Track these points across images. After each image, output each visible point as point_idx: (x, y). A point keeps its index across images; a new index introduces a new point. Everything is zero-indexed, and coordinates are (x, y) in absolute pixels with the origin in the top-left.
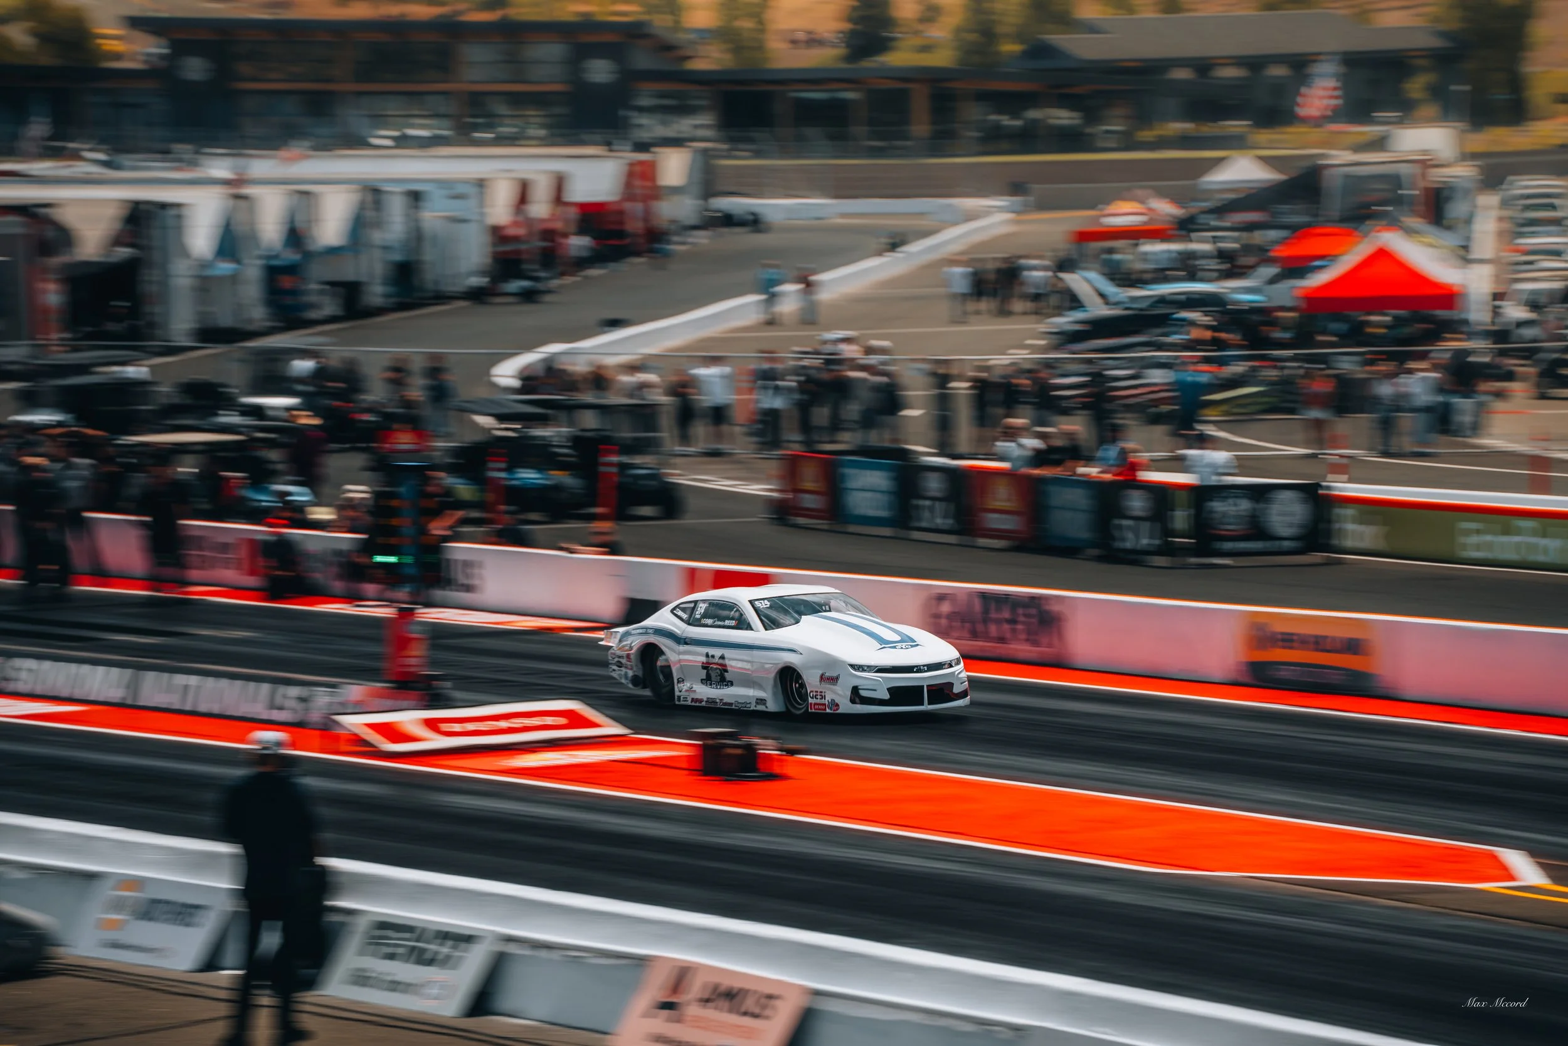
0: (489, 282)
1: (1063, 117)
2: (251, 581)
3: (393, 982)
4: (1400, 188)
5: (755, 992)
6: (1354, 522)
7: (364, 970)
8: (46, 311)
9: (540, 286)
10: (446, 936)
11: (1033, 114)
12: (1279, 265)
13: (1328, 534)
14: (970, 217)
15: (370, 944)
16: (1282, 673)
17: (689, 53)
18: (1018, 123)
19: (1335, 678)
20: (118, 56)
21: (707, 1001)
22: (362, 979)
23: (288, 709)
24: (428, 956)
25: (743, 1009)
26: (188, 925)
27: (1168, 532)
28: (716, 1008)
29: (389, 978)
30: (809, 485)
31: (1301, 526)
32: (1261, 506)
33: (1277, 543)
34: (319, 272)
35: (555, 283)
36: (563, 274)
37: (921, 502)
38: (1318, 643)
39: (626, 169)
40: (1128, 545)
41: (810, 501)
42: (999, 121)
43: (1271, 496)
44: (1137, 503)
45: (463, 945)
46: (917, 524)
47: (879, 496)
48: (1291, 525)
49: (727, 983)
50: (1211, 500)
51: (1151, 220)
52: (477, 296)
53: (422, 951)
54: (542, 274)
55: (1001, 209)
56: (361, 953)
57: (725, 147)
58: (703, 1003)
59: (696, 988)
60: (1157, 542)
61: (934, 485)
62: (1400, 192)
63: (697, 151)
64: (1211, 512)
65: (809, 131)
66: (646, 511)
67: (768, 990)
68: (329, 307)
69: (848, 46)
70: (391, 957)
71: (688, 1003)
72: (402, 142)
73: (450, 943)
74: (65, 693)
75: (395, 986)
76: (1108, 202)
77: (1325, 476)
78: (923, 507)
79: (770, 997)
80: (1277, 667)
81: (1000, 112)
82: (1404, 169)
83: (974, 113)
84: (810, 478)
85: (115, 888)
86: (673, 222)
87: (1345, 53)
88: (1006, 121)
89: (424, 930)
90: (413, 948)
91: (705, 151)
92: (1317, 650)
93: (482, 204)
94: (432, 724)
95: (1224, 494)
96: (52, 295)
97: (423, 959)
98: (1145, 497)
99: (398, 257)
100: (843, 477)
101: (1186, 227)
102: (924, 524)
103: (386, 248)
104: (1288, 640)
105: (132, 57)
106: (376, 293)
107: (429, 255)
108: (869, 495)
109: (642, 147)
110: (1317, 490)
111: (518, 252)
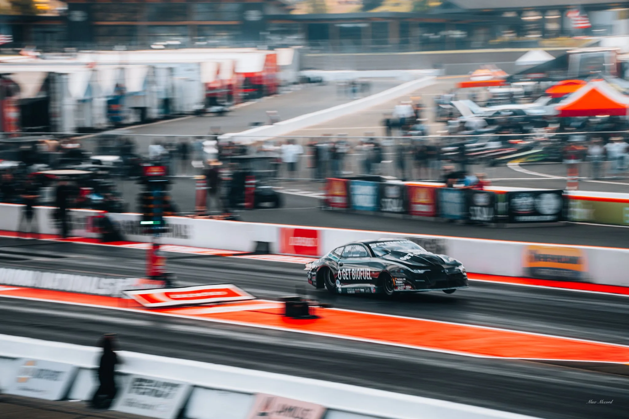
0: (204, 107)
1: (457, 34)
2: (94, 235)
3: (144, 405)
4: (604, 63)
5: (301, 408)
6: (580, 207)
7: (132, 399)
8: (10, 120)
9: (226, 109)
10: (166, 384)
11: (443, 33)
12: (551, 97)
13: (567, 213)
14: (416, 78)
15: (134, 388)
16: (542, 272)
17: (293, 8)
18: (438, 37)
19: (565, 274)
20: (45, 11)
21: (280, 412)
22: (130, 403)
23: (105, 289)
24: (158, 393)
25: (296, 415)
26: (56, 380)
27: (496, 212)
28: (284, 415)
29: (143, 403)
30: (337, 193)
31: (555, 209)
32: (537, 200)
33: (545, 217)
34: (129, 103)
35: (232, 108)
36: (237, 104)
37: (386, 200)
38: (559, 259)
39: (264, 58)
40: (478, 218)
41: (338, 200)
42: (429, 36)
43: (541, 196)
44: (481, 199)
45: (175, 389)
46: (385, 210)
47: (368, 197)
48: (550, 209)
49: (290, 404)
50: (514, 198)
51: (494, 78)
52: (199, 113)
53: (157, 391)
54: (227, 104)
55: (429, 75)
56: (130, 392)
57: (308, 48)
58: (278, 413)
59: (275, 407)
60: (491, 216)
61: (392, 192)
62: (604, 64)
63: (295, 49)
64: (514, 203)
65: (344, 41)
66: (267, 204)
67: (307, 407)
68: (133, 118)
69: (363, 4)
70: (144, 393)
71: (272, 413)
72: (167, 47)
73: (169, 388)
74: (9, 282)
75: (145, 406)
76: (474, 70)
77: (565, 188)
78: (387, 202)
79: (308, 410)
80: (539, 269)
81: (429, 32)
82: (606, 54)
83: (418, 33)
84: (338, 189)
85: (25, 365)
86: (285, 81)
87: (582, 5)
88: (432, 36)
89: (157, 382)
90: (153, 390)
91: (299, 50)
92: (559, 262)
93: (200, 73)
94: (167, 294)
95: (520, 196)
96: (12, 114)
97: (158, 395)
98: (484, 196)
99: (163, 96)
100: (352, 189)
101: (509, 81)
102: (388, 209)
103: (158, 92)
104: (546, 258)
105: (51, 11)
106: (154, 112)
107: (177, 96)
108: (364, 196)
109: (271, 48)
110: (561, 194)
111: (215, 94)
